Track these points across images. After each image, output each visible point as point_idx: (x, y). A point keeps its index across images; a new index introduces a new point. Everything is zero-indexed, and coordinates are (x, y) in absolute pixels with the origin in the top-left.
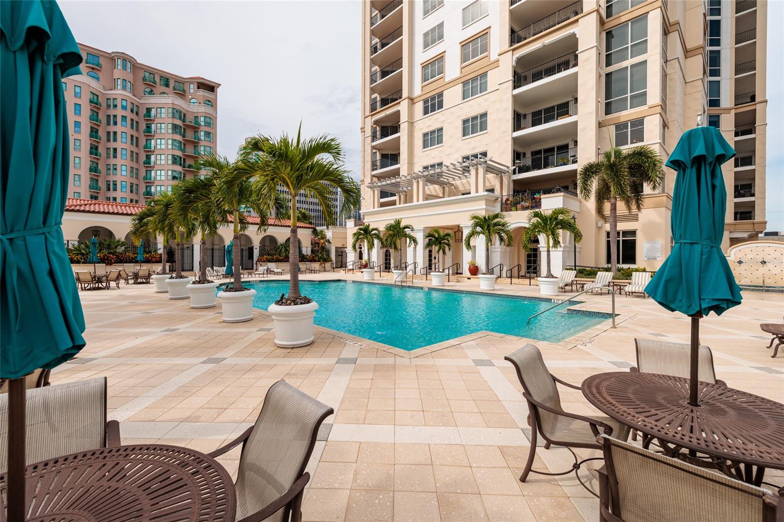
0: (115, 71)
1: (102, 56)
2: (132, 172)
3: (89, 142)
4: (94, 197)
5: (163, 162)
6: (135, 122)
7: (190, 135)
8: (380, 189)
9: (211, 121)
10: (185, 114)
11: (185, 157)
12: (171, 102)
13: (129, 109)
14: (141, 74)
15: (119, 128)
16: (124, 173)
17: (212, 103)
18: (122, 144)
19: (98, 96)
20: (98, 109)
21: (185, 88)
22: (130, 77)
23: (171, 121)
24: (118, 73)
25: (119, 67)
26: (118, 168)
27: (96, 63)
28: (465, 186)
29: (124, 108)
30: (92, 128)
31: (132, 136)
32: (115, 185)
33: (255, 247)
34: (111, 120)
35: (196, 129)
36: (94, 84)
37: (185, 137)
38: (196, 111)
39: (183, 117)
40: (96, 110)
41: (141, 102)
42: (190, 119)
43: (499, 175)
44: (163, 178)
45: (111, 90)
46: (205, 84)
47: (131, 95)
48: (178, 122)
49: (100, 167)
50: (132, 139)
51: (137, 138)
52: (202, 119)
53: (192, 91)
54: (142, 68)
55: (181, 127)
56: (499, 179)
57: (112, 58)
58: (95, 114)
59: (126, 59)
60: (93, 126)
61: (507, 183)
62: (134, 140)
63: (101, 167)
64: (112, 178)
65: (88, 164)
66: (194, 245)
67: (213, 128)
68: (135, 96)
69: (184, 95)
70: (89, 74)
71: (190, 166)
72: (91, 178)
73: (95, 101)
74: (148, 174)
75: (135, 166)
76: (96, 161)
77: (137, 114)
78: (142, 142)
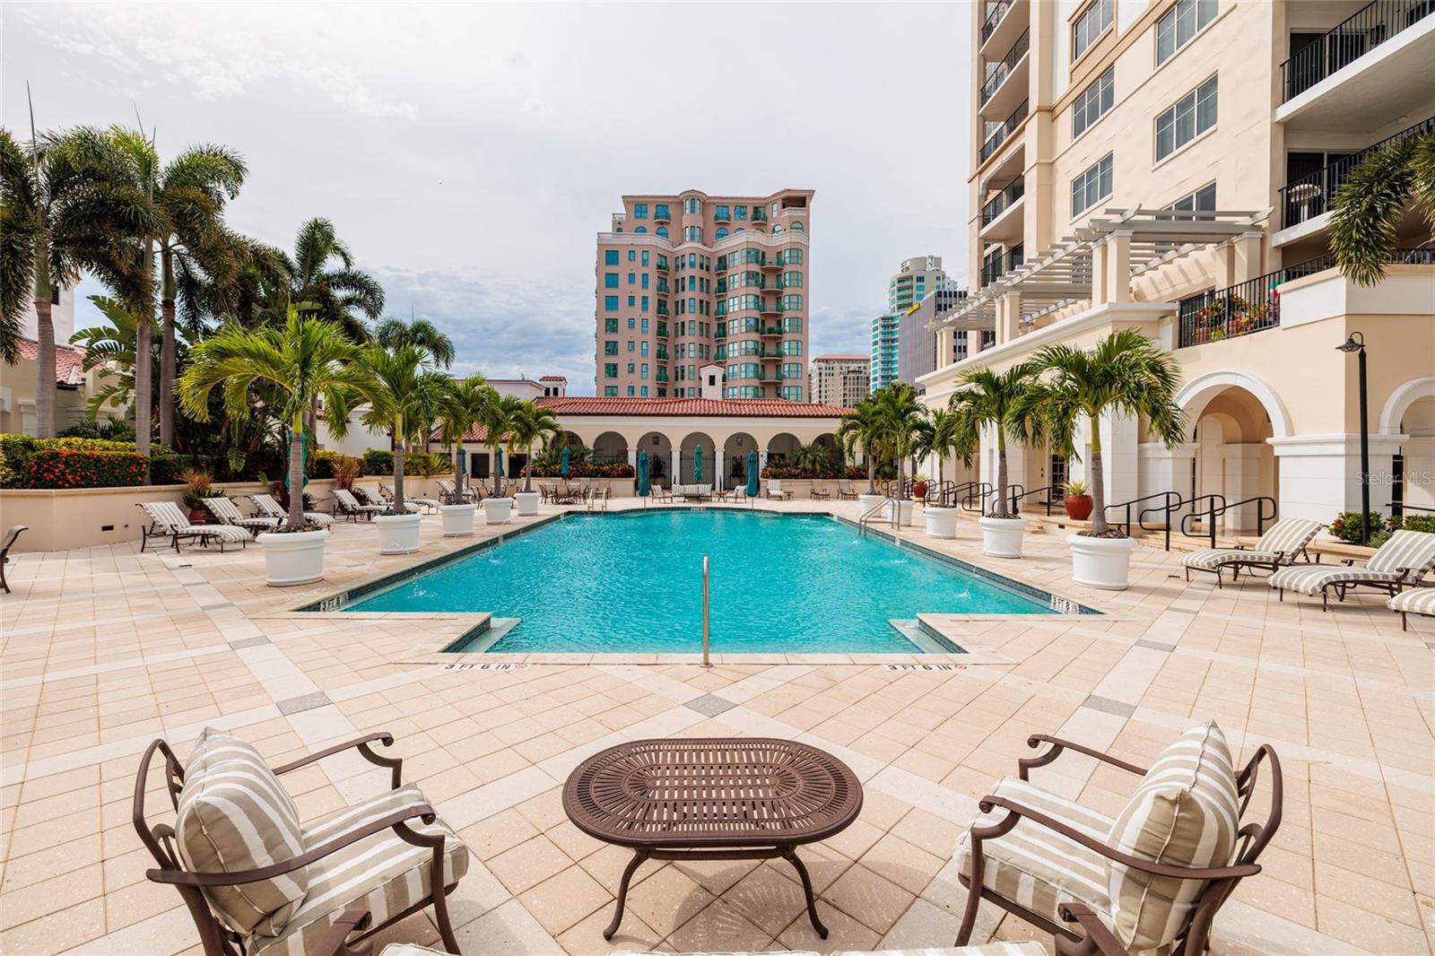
0: (684, 218)
1: (670, 203)
2: (701, 351)
3: (656, 320)
4: (662, 393)
5: (736, 331)
6: (705, 281)
7: (771, 284)
8: (953, 328)
9: (800, 252)
10: (764, 254)
11: (763, 319)
12: (745, 240)
13: (698, 265)
14: (713, 211)
15: (687, 295)
16: (692, 354)
17: (802, 226)
18: (690, 316)
19: (666, 257)
20: (666, 274)
21: (767, 214)
22: (698, 220)
23: (744, 268)
24: (688, 219)
25: (688, 211)
26: (686, 347)
27: (664, 214)
28: (1160, 288)
29: (692, 265)
30: (659, 300)
31: (701, 301)
32: (683, 371)
33: (760, 454)
34: (680, 286)
35: (777, 272)
36: (662, 243)
37: (764, 288)
38: (778, 244)
39: (760, 258)
40: (664, 277)
41: (712, 251)
42: (771, 259)
43: (1225, 244)
44: (736, 354)
45: (680, 245)
46: (794, 197)
47: (699, 245)
48: (755, 268)
49: (668, 351)
50: (701, 306)
51: (708, 303)
52: (787, 254)
53: (775, 214)
54: (714, 203)
55: (758, 274)
56: (1224, 253)
57: (679, 201)
58: (663, 282)
59: (694, 197)
60: (661, 298)
61: (1245, 260)
62: (704, 306)
63: (670, 351)
64: (680, 363)
65: (656, 348)
66: (673, 453)
67: (802, 264)
68: (705, 245)
69: (765, 225)
70: (660, 231)
71: (770, 331)
72: (658, 366)
73: (664, 265)
74: (721, 351)
75: (705, 341)
76: (663, 343)
77: (708, 269)
78: (714, 307)
